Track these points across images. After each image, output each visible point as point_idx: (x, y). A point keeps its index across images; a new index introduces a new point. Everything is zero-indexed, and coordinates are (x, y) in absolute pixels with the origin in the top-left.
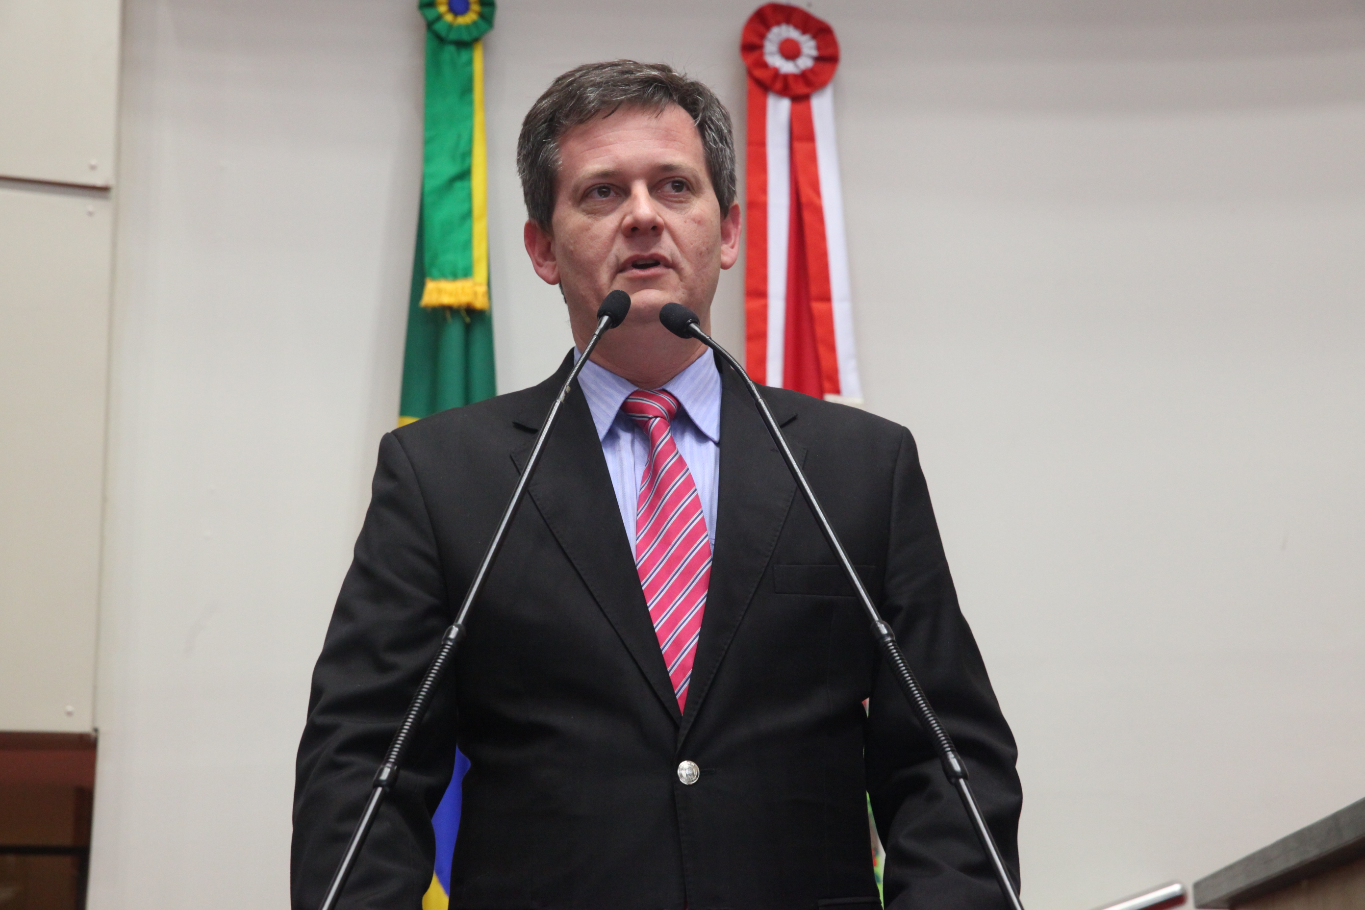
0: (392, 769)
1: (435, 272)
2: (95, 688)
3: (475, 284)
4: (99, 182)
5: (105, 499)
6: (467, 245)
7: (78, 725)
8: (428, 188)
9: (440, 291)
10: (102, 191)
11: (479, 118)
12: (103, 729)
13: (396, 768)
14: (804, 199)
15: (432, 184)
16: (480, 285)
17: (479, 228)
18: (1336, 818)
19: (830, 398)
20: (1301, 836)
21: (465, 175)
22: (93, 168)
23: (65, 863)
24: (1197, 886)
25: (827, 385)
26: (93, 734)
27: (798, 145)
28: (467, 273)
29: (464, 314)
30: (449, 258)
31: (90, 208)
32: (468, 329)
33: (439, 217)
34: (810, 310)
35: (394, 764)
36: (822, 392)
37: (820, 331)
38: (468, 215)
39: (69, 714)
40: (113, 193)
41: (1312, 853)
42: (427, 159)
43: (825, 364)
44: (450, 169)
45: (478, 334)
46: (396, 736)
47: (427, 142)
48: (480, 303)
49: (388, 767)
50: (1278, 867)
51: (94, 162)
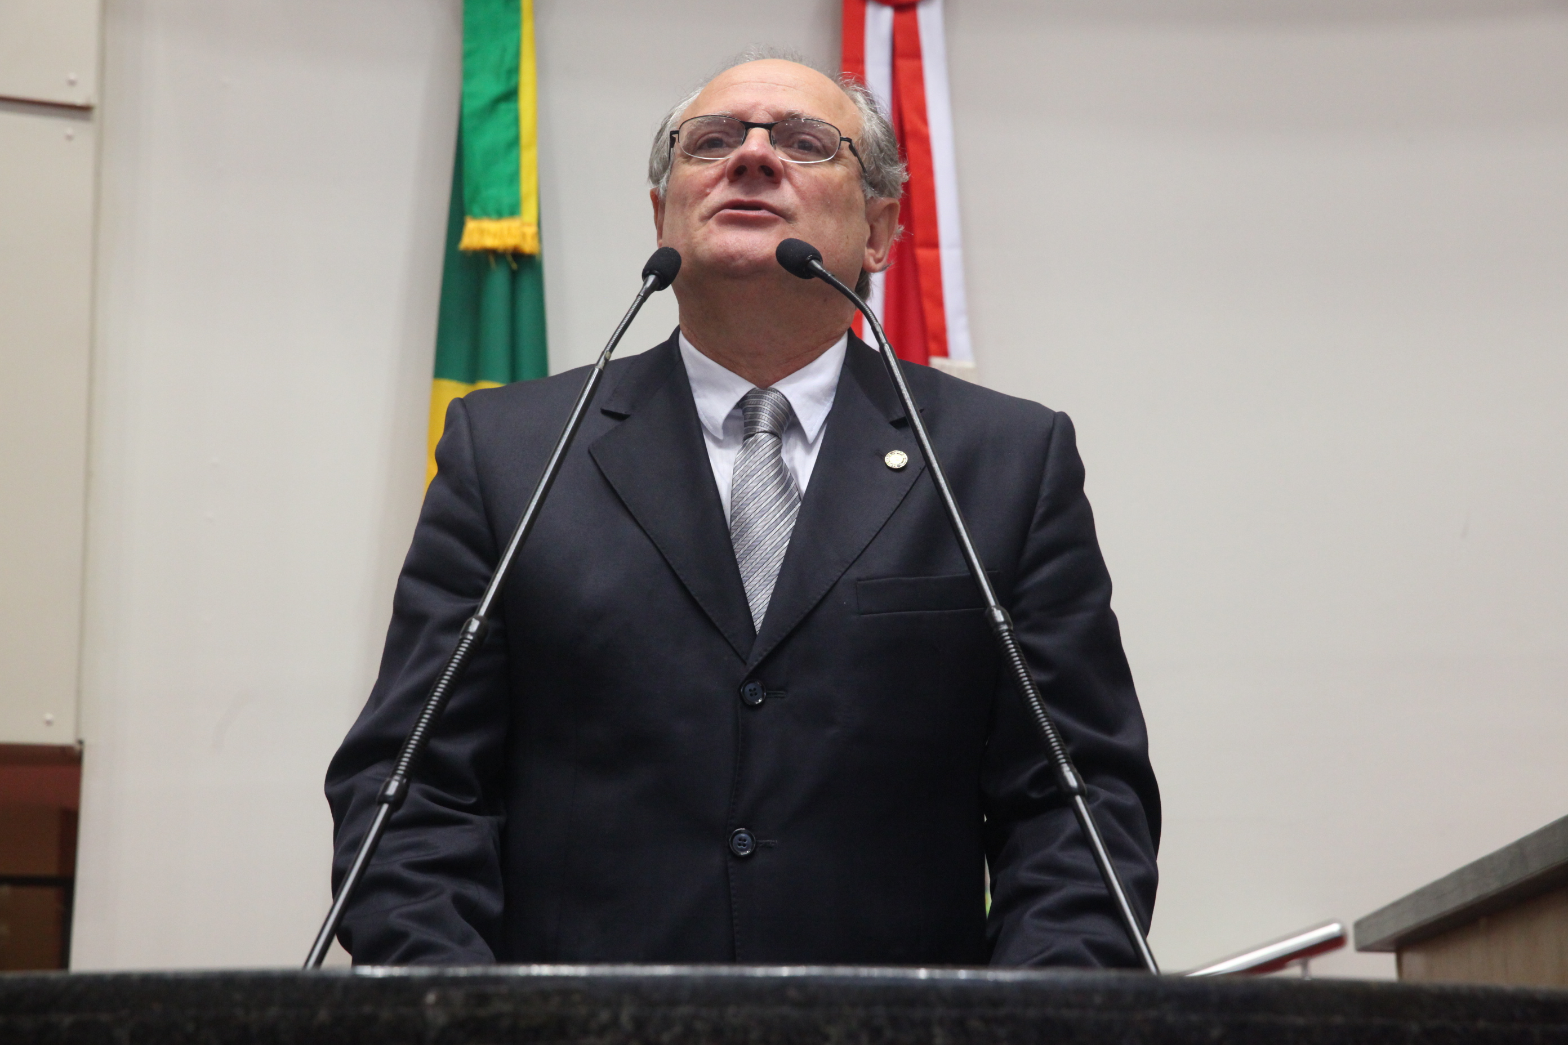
0: (400, 782)
1: (476, 209)
2: (79, 693)
3: (523, 224)
4: (79, 100)
5: (88, 474)
6: (514, 178)
7: (60, 736)
8: (467, 110)
9: (482, 232)
10: (82, 111)
11: (527, 28)
12: (89, 741)
13: (405, 781)
14: (908, 127)
15: (474, 105)
16: (529, 225)
17: (528, 158)
18: (1521, 845)
19: (937, 363)
20: (1479, 868)
21: (511, 95)
22: (72, 83)
23: (49, 895)
24: (1358, 925)
25: (933, 346)
26: (77, 747)
27: (901, 63)
28: (513, 210)
29: (510, 259)
30: (494, 193)
31: (69, 131)
32: (514, 277)
33: (480, 144)
34: (914, 257)
35: (403, 776)
36: (927, 354)
37: (925, 283)
38: (514, 143)
39: (49, 723)
40: (96, 113)
41: (1492, 886)
42: (467, 75)
43: (931, 320)
44: (493, 88)
45: (526, 282)
46: (405, 743)
47: (467, 55)
48: (529, 246)
49: (396, 780)
50: (1452, 903)
51: (72, 76)
